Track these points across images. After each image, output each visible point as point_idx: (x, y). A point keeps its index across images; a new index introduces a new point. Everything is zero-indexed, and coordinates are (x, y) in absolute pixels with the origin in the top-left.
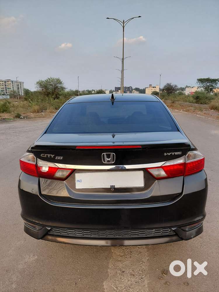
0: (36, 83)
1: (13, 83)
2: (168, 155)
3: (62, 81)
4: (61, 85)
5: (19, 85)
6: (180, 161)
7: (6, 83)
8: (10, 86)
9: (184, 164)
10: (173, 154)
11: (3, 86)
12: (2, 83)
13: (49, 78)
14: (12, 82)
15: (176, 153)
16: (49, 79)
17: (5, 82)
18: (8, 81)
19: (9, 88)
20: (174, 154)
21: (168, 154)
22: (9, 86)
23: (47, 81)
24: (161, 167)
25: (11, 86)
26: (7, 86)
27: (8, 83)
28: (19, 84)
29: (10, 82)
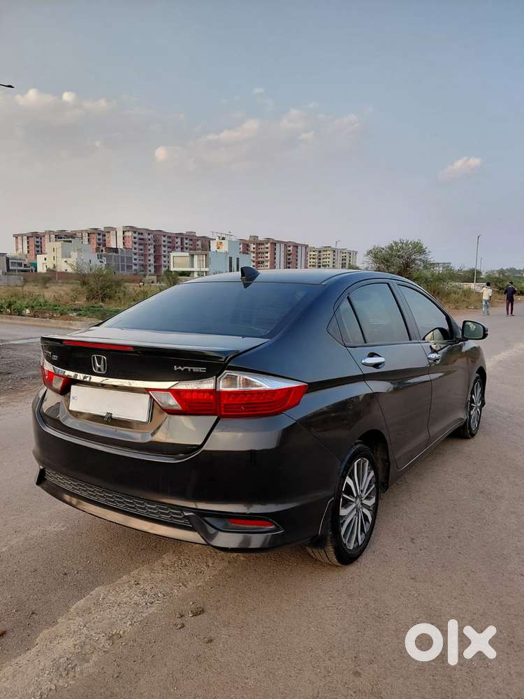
0: (366, 253)
1: (336, 254)
2: (180, 370)
3: (426, 248)
4: (422, 257)
5: (348, 259)
6: (208, 385)
7: (322, 253)
8: (328, 260)
9: (214, 392)
10: (189, 370)
11: (314, 260)
12: (314, 253)
13: (398, 240)
14: (334, 252)
15: (195, 369)
16: (396, 243)
17: (320, 252)
18: (326, 249)
19: (325, 263)
20: (192, 370)
21: (180, 368)
22: (325, 260)
23: (391, 248)
24: (168, 390)
25: (331, 260)
26: (322, 261)
27: (325, 253)
28: (347, 255)
29: (328, 252)
